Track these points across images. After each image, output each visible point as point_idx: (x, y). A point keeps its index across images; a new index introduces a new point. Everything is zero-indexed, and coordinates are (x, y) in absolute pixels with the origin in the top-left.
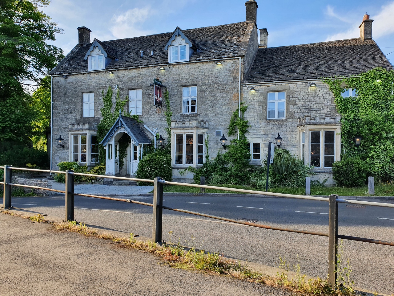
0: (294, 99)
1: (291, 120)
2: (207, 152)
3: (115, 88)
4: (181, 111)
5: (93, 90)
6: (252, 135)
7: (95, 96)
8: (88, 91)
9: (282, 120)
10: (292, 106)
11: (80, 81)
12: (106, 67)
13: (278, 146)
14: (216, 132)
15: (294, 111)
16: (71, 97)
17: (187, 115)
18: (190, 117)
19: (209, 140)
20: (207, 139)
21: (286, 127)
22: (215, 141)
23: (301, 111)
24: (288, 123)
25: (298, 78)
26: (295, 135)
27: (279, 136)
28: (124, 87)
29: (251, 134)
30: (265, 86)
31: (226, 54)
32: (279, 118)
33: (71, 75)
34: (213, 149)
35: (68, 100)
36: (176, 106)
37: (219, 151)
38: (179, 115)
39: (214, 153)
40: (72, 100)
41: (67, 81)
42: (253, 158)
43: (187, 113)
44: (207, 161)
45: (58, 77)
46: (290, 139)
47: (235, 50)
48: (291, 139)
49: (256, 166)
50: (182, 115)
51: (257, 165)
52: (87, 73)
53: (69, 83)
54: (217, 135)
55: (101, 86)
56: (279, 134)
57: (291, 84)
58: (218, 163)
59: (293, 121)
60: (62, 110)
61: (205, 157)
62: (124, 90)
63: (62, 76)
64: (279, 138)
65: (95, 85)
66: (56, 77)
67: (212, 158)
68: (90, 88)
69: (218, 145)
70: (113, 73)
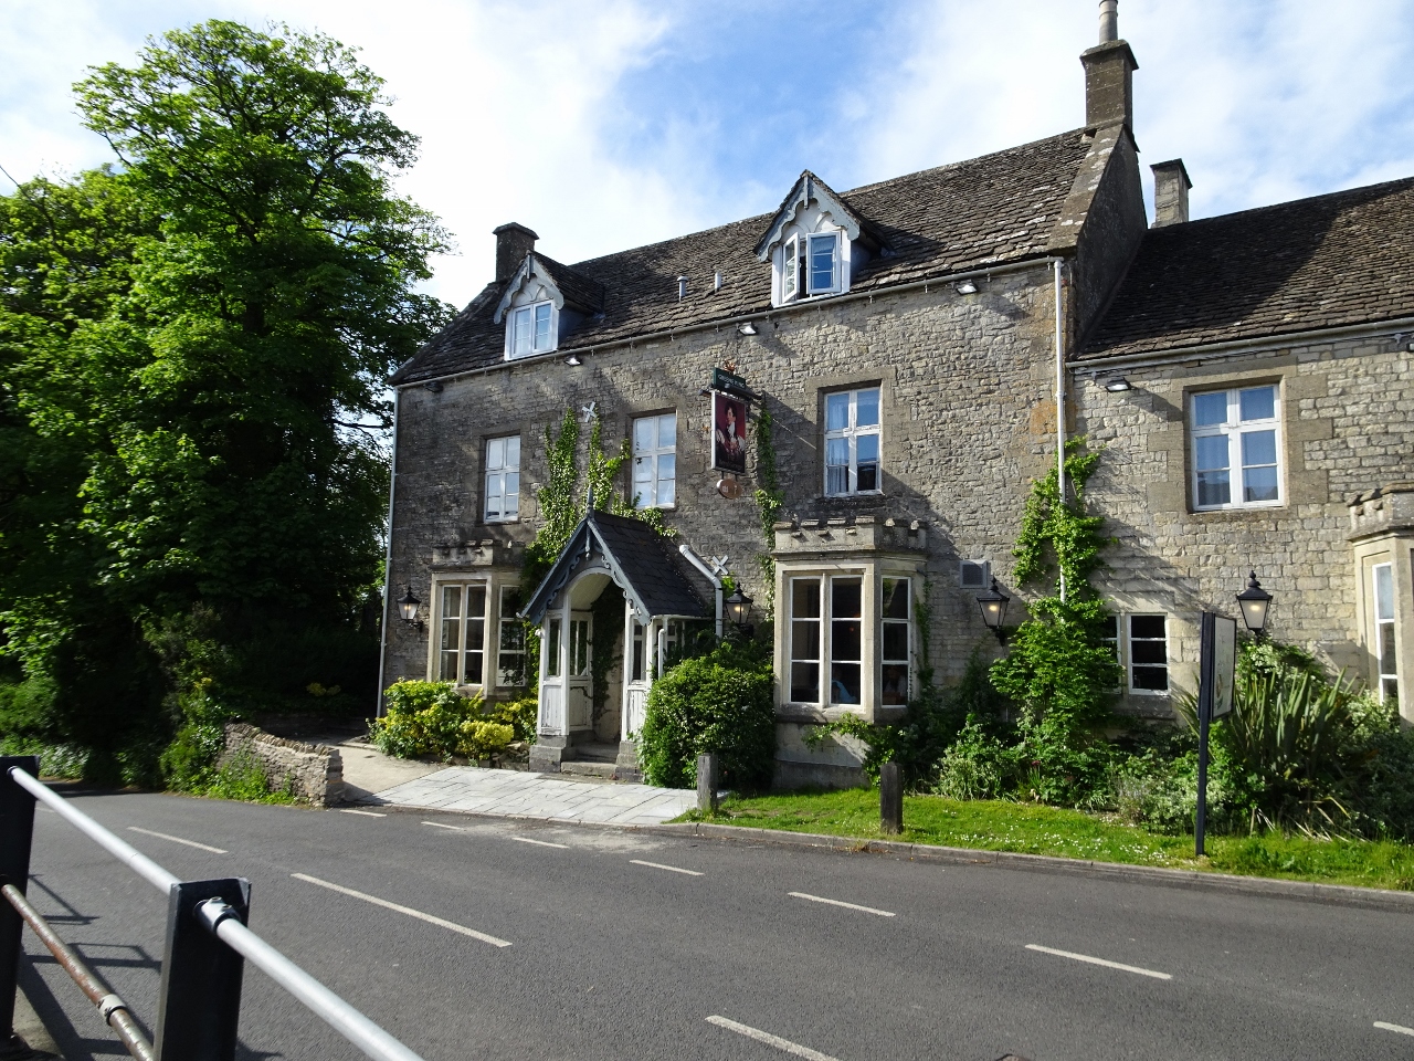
0: (1325, 413)
1: (1314, 509)
2: (922, 655)
3: (588, 416)
4: (819, 486)
5: (515, 426)
6: (1126, 581)
7: (522, 446)
8: (502, 429)
9: (1269, 513)
10: (1316, 446)
11: (479, 398)
12: (559, 344)
13: (1254, 629)
14: (961, 569)
15: (1328, 471)
16: (449, 453)
17: (839, 500)
18: (855, 508)
19: (930, 602)
20: (922, 600)
21: (1286, 544)
22: (957, 609)
23: (1361, 466)
24: (1297, 526)
25: (1339, 321)
26: (1338, 582)
27: (1256, 585)
28: (616, 410)
29: (1120, 576)
30: (1175, 367)
31: (997, 250)
32: (1253, 505)
33: (452, 380)
34: (949, 642)
35: (440, 465)
36: (799, 468)
37: (977, 651)
38: (810, 501)
39: (953, 658)
40: (453, 463)
41: (439, 400)
42: (1136, 685)
43: (843, 495)
44: (923, 694)
45: (415, 391)
46: (1311, 597)
47: (1039, 230)
48: (1320, 600)
49: (1150, 723)
50: (821, 500)
51: (1153, 718)
52: (501, 369)
53: (446, 407)
54: (965, 583)
55: (543, 410)
56: (1253, 576)
57: (1305, 350)
58: (972, 702)
59: (1322, 513)
60: (423, 499)
61: (915, 677)
62: (616, 421)
63: (428, 384)
64: (1256, 593)
65: (525, 409)
66: (409, 392)
67: (946, 678)
68: (508, 422)
69: (973, 625)
70: (582, 364)
